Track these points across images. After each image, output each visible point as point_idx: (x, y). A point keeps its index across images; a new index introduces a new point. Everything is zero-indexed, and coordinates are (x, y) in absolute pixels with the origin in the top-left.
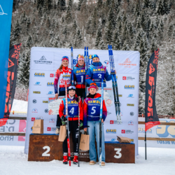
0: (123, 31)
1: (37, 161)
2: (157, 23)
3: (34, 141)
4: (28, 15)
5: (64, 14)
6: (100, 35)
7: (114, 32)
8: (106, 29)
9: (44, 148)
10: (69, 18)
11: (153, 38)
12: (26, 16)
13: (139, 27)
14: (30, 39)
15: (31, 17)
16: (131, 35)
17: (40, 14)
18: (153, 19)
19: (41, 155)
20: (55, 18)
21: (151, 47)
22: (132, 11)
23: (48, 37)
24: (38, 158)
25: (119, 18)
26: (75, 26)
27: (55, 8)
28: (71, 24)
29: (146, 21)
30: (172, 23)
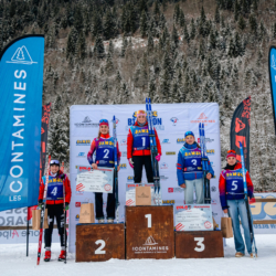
0: (184, 81)
1: (88, 261)
2: (230, 68)
3: (83, 234)
4: (55, 68)
5: (103, 64)
6: (153, 88)
7: (172, 83)
8: (161, 80)
9: (97, 242)
10: (110, 68)
11: (226, 88)
12: (52, 70)
13: (205, 75)
14: (59, 99)
15: (59, 70)
16: (196, 86)
17: (71, 65)
18: (224, 63)
19: (93, 254)
20: (91, 69)
21: (223, 100)
22: (195, 55)
23: (83, 96)
24: (89, 257)
25: (178, 65)
26: (119, 78)
27: (91, 56)
28: (114, 76)
29: (214, 67)
30: (249, 67)
